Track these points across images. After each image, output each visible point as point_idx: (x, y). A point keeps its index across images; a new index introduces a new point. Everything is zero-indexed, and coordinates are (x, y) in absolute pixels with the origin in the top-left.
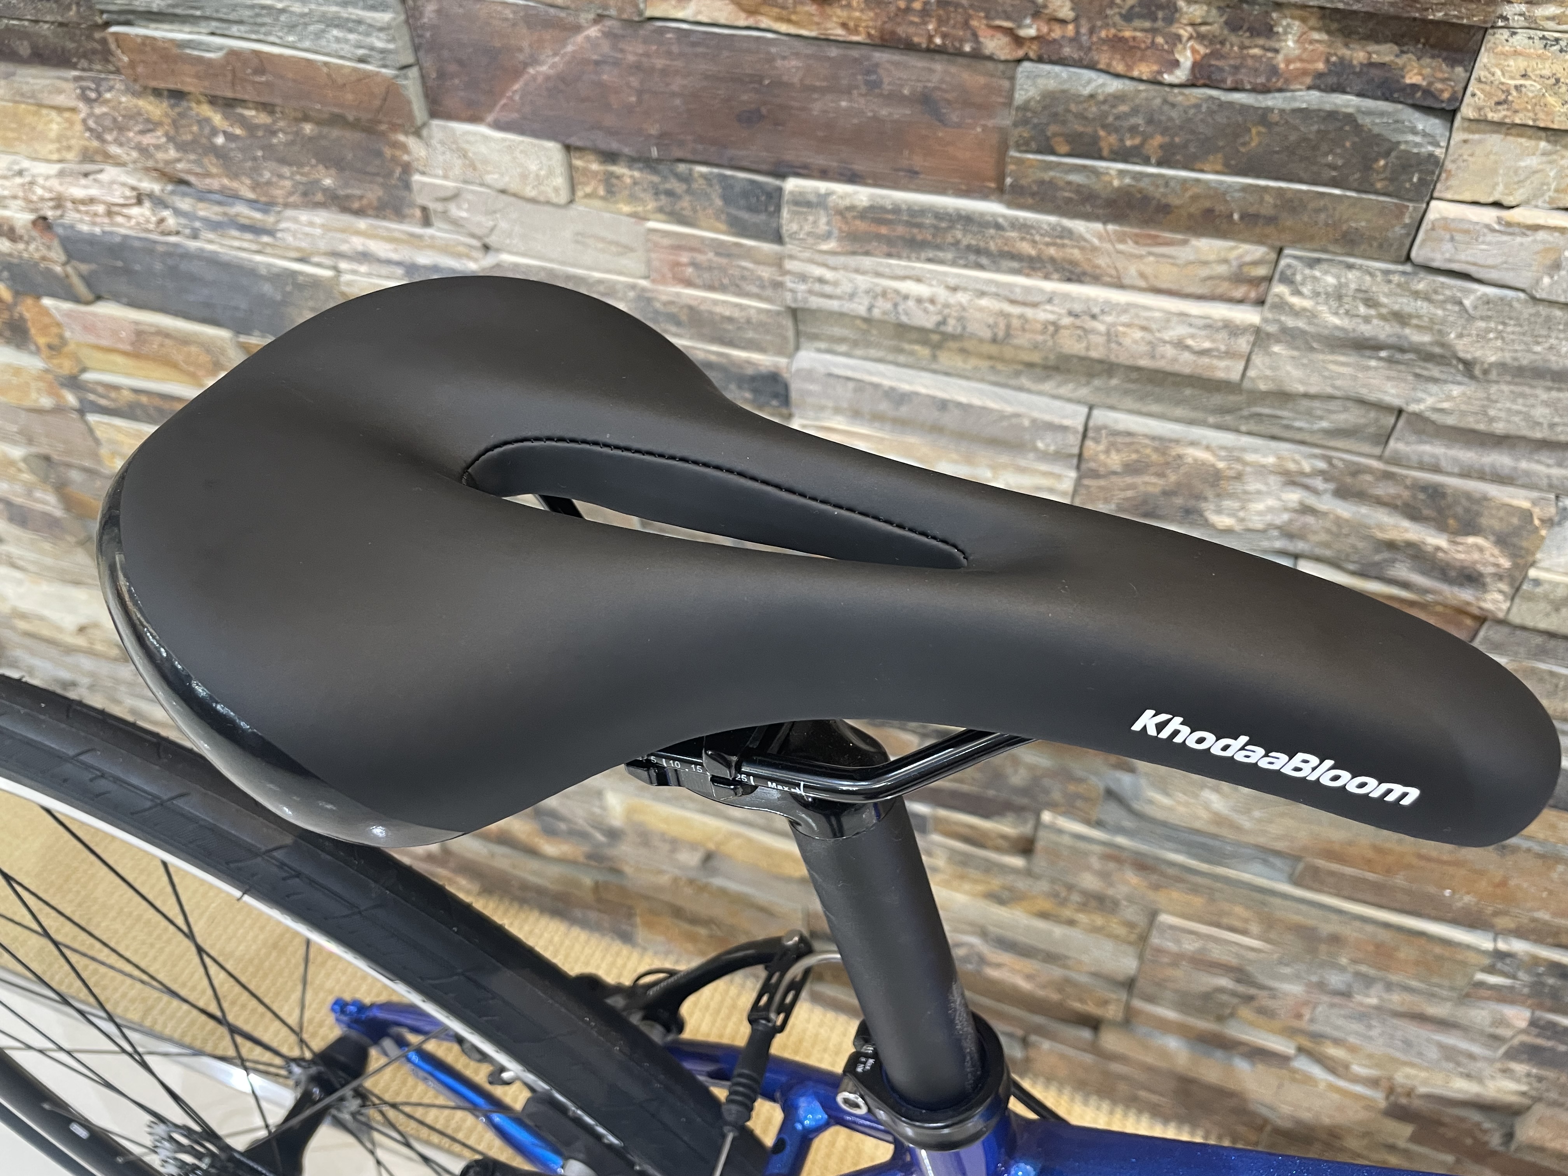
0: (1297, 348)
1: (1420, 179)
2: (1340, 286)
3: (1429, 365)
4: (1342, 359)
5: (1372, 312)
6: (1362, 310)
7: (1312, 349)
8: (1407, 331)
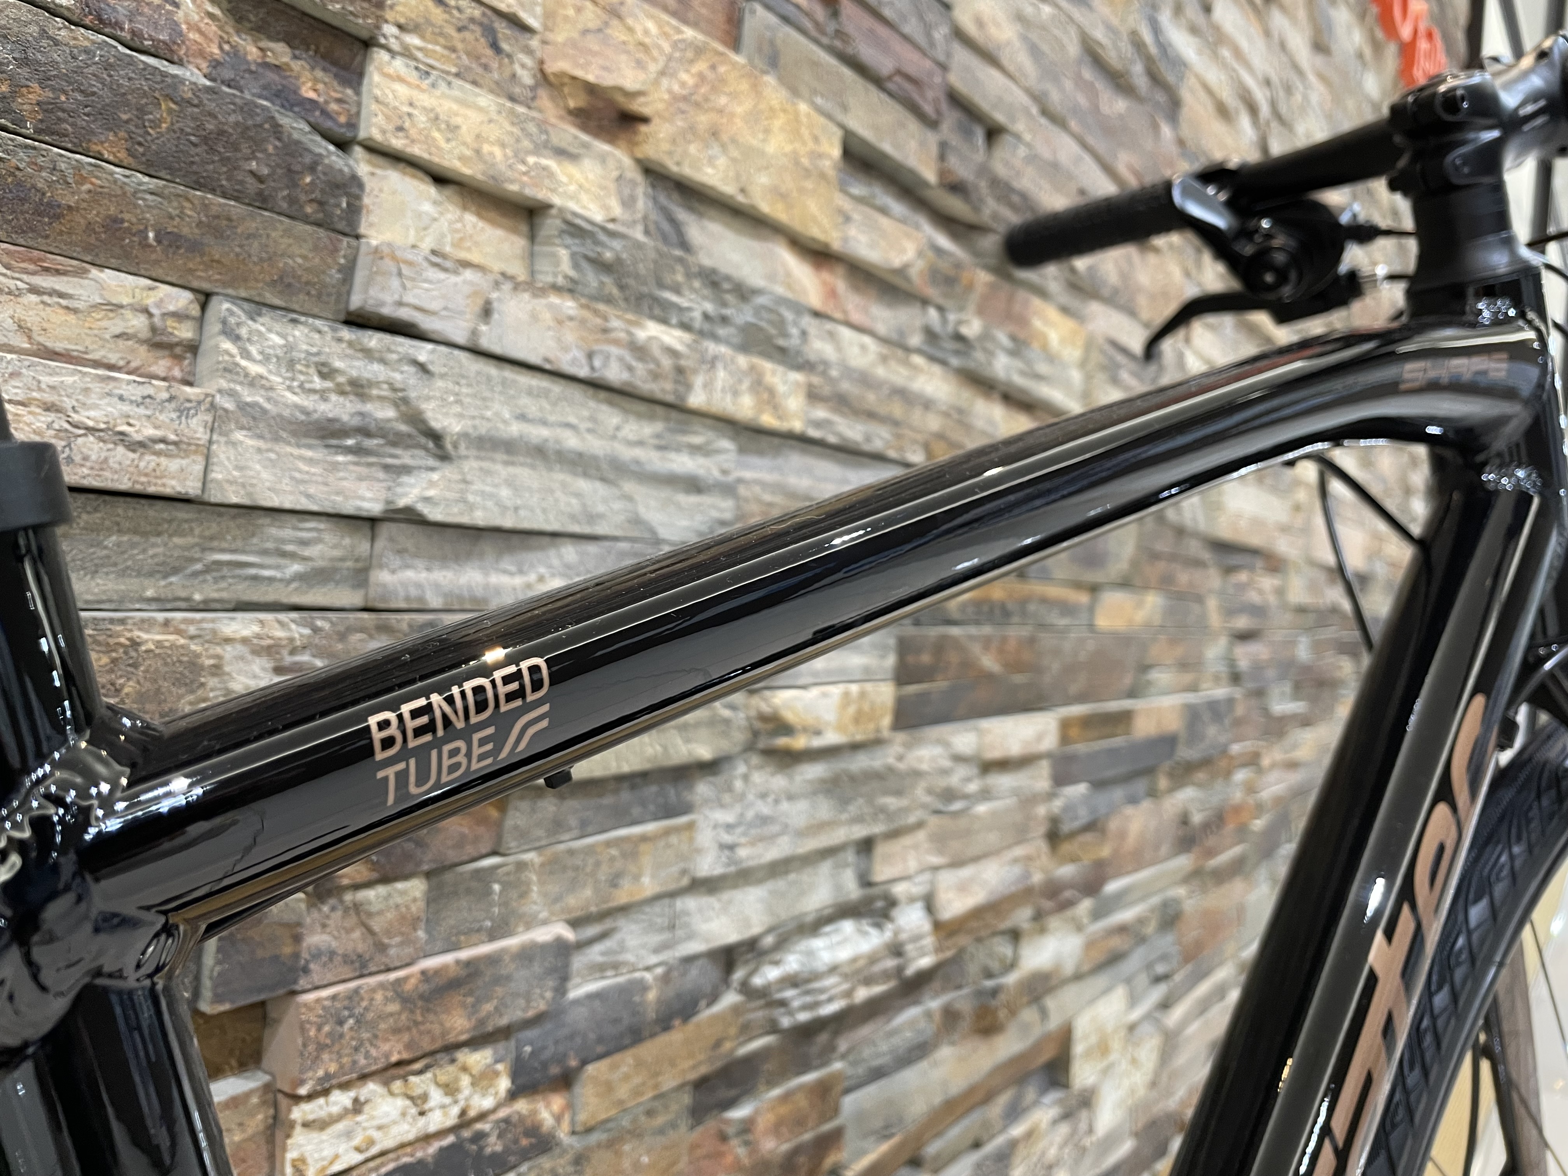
0: (261, 437)
1: (348, 204)
2: (289, 348)
3: (398, 451)
4: (309, 453)
5: (328, 384)
6: (318, 383)
7: (277, 439)
8: (369, 407)
